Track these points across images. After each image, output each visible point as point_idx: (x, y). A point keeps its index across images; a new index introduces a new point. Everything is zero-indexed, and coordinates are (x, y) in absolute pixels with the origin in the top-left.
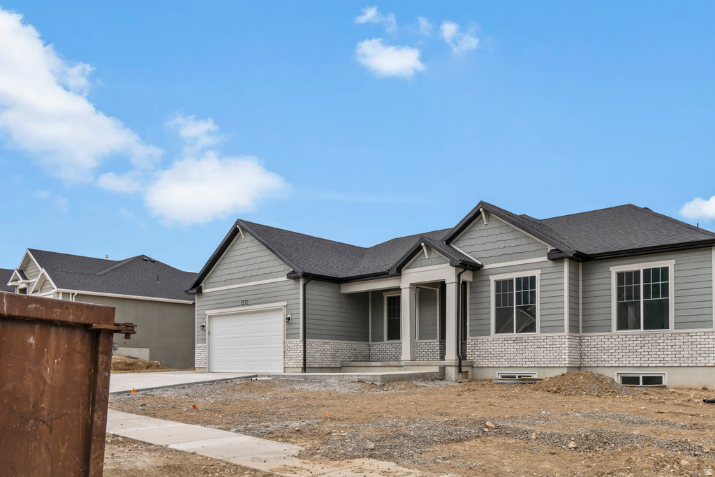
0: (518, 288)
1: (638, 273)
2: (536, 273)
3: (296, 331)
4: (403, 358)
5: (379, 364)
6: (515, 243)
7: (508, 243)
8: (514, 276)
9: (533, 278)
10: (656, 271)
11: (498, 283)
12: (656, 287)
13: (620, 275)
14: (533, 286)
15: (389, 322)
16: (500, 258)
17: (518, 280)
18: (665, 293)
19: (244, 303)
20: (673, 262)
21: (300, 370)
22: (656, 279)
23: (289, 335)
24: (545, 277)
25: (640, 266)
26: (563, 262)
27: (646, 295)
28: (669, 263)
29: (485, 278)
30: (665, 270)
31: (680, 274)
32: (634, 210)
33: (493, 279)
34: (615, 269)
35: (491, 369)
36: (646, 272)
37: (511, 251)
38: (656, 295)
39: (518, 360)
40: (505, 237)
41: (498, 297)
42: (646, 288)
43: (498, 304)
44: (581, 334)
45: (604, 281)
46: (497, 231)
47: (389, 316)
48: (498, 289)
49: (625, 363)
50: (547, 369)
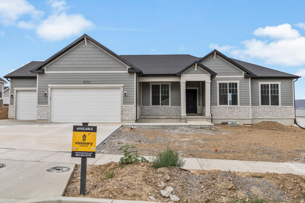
0: (230, 87)
1: (268, 85)
2: (238, 82)
4: (182, 115)
6: (228, 69)
7: (225, 68)
8: (228, 82)
9: (236, 84)
10: (274, 85)
11: (220, 84)
12: (275, 91)
13: (262, 85)
14: (236, 87)
15: (153, 97)
16: (222, 74)
17: (230, 84)
18: (278, 93)
20: (280, 82)
22: (274, 88)
23: (125, 102)
24: (241, 83)
25: (269, 83)
26: (249, 78)
27: (271, 93)
28: (279, 83)
29: (215, 81)
30: (277, 85)
33: (218, 82)
34: (260, 83)
35: (218, 120)
36: (271, 85)
37: (226, 71)
38: (275, 93)
39: (230, 116)
40: (223, 66)
41: (220, 90)
42: (271, 91)
43: (220, 93)
45: (256, 87)
46: (219, 63)
47: (153, 94)
48: (220, 87)
49: (265, 117)
50: (243, 120)
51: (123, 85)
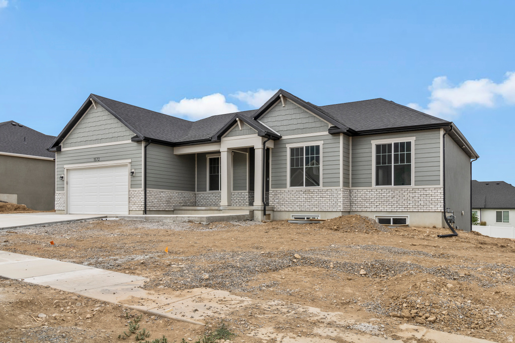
0: (307, 154)
1: (390, 145)
2: (320, 143)
3: (139, 182)
4: (221, 204)
5: (203, 208)
6: (305, 121)
7: (300, 121)
8: (304, 145)
9: (318, 147)
10: (403, 144)
11: (292, 150)
12: (402, 155)
13: (378, 147)
14: (318, 152)
15: (211, 177)
16: (293, 131)
17: (307, 148)
18: (409, 160)
19: (96, 160)
20: (414, 138)
21: (142, 212)
22: (403, 150)
23: (132, 185)
24: (327, 146)
25: (392, 140)
26: (339, 135)
27: (396, 161)
28: (411, 139)
29: (283, 146)
30: (409, 144)
31: (419, 147)
32: (385, 102)
33: (289, 146)
34: (375, 142)
35: (287, 213)
36: (396, 145)
37: (301, 126)
38: (402, 161)
39: (306, 207)
40: (298, 116)
41: (292, 160)
42: (396, 156)
43: (292, 165)
44: (351, 188)
45: (367, 150)
46: (292, 112)
47: (211, 172)
48: (292, 154)
49: (381, 209)
50: (327, 213)
51: (130, 161)
